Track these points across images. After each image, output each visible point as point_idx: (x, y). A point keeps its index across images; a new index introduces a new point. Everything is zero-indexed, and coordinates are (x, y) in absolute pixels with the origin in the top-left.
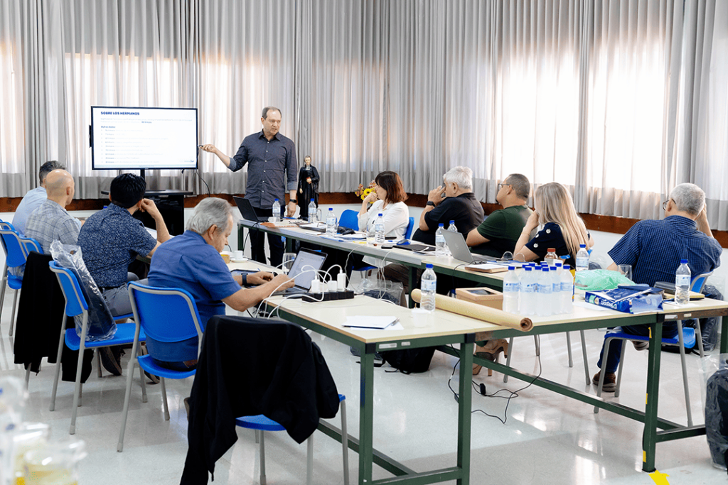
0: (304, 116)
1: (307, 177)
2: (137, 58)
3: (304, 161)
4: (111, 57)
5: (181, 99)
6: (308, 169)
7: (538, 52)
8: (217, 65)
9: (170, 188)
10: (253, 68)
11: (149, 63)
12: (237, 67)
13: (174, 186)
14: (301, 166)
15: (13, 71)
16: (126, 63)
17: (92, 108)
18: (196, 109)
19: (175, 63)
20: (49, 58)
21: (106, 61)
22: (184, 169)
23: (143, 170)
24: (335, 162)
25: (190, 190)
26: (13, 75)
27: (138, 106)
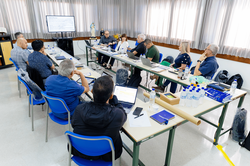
0: (101, 18)
1: (102, 33)
2: (58, 2)
3: (101, 29)
4: (51, 2)
5: (70, 14)
6: (102, 31)
7: (160, 2)
8: (79, 4)
9: (70, 36)
10: (88, 5)
11: (61, 4)
12: (84, 5)
13: (71, 36)
14: (101, 31)
15: (25, 6)
16: (55, 4)
17: (46, 16)
18: (74, 16)
19: (68, 4)
20: (34, 2)
21: (50, 3)
22: (72, 32)
23: (62, 32)
24: (108, 29)
25: (75, 37)
26: (25, 7)
27: (59, 15)
